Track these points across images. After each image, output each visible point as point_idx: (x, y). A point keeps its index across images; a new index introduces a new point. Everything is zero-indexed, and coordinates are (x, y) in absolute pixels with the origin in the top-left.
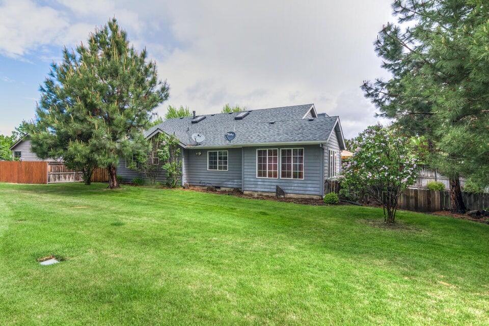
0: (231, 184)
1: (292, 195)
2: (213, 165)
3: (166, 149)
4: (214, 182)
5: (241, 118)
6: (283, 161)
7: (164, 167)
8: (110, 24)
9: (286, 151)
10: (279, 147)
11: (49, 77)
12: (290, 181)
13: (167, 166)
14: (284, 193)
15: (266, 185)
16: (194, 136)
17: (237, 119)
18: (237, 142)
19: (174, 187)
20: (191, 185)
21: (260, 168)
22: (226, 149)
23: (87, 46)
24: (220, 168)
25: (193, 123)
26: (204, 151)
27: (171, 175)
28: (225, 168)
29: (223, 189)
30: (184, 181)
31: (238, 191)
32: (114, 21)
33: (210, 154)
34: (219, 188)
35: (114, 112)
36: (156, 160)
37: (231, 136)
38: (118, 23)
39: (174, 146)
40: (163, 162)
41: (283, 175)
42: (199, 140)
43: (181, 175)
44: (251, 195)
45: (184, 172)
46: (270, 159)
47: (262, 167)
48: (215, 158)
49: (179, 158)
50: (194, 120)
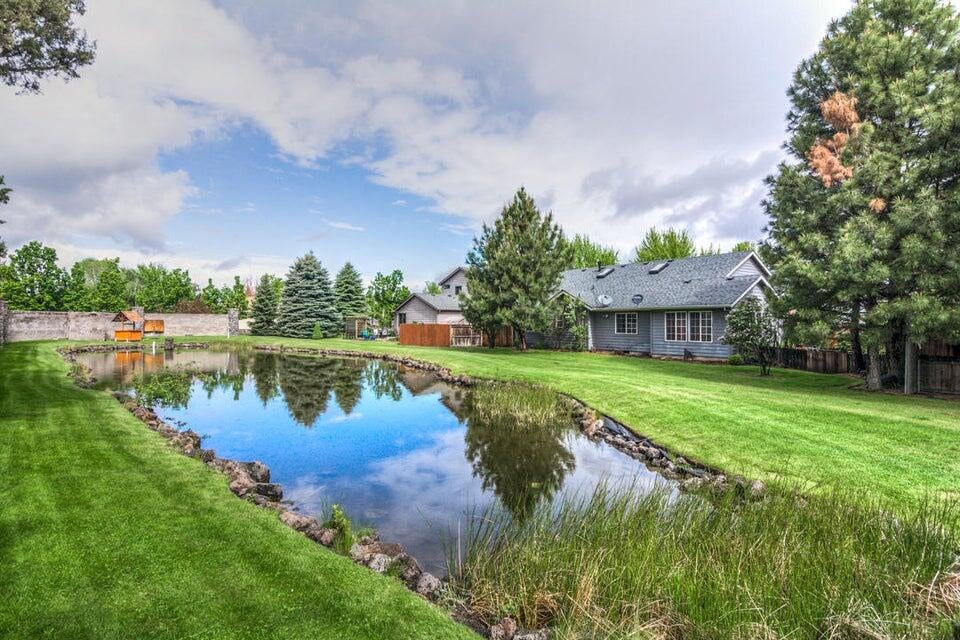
0: (640, 348)
1: (700, 359)
2: (621, 328)
3: (573, 312)
4: (622, 346)
5: (656, 272)
6: (692, 324)
7: (570, 330)
8: (519, 193)
9: (695, 313)
10: (688, 310)
11: (472, 251)
12: (699, 345)
13: (574, 328)
14: (692, 356)
15: (675, 347)
16: (600, 298)
17: (651, 273)
18: (644, 305)
19: (580, 351)
20: (598, 349)
21: (668, 331)
22: (636, 311)
23: (501, 218)
24: (629, 331)
25: (599, 277)
26: (611, 313)
27: (577, 337)
28: (634, 331)
29: (632, 353)
30: (591, 345)
31: (647, 355)
32: (523, 189)
33: (619, 316)
34: (628, 352)
35: (530, 281)
36: (560, 324)
37: (639, 298)
38: (526, 191)
39: (580, 309)
40: (569, 326)
41: (693, 338)
42: (606, 302)
43: (587, 339)
44: (659, 358)
45: (590, 335)
46: (679, 322)
47: (670, 330)
48: (624, 321)
49: (585, 321)
50: (600, 274)
